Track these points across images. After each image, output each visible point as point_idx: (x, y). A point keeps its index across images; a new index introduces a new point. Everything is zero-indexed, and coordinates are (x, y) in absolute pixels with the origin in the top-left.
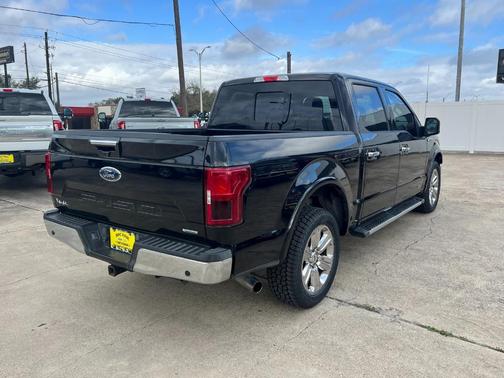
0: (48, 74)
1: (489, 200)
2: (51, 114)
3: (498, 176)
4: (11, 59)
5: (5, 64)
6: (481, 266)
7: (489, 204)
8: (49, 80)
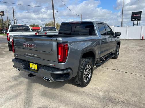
0: (14, 19)
1: (133, 50)
2: (30, 31)
3: (133, 45)
4: (4, 15)
5: (2, 16)
6: (133, 62)
7: (133, 51)
8: (14, 20)
